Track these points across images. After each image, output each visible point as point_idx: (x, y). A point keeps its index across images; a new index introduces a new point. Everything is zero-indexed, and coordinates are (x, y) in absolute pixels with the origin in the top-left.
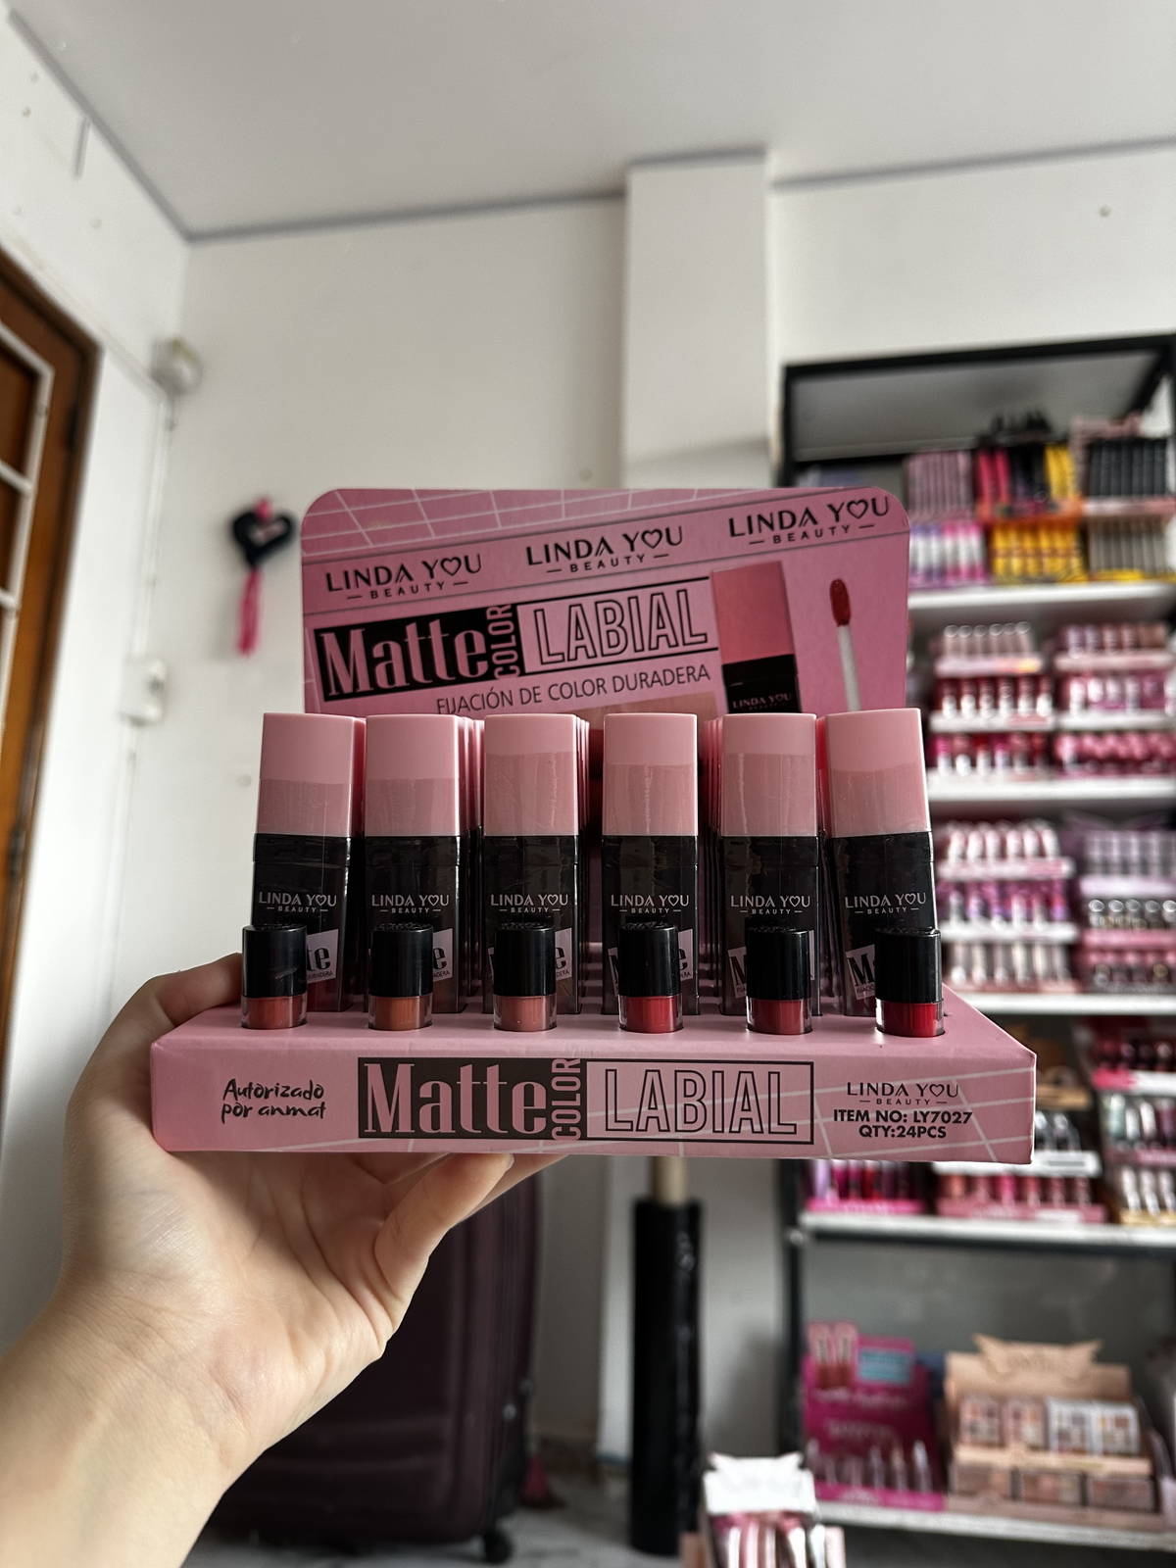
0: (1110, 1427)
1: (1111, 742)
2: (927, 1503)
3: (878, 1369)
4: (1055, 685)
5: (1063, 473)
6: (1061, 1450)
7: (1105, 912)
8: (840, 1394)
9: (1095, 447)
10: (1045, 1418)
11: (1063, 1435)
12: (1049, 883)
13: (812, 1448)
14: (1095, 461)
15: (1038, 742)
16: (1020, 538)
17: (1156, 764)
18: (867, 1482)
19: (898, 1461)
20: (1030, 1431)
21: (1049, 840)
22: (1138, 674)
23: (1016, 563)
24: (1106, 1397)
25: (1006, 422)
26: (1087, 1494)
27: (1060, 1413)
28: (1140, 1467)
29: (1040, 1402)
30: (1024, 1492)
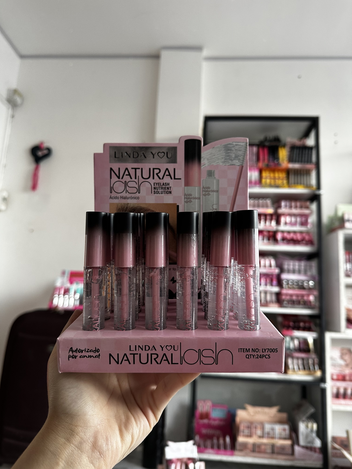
0: (281, 431)
1: (292, 235)
2: (229, 453)
3: (217, 414)
4: (277, 217)
5: (283, 155)
6: (268, 437)
7: (288, 284)
8: (205, 421)
9: (293, 148)
10: (263, 428)
11: (268, 434)
12: (272, 275)
13: (197, 438)
14: (293, 152)
15: (271, 234)
16: (270, 173)
17: (304, 242)
18: (212, 447)
19: (221, 441)
20: (259, 432)
21: (273, 262)
22: (301, 215)
23: (268, 181)
24: (281, 422)
25: (268, 138)
26: (274, 451)
27: (268, 427)
28: (288, 442)
29: (262, 425)
30: (257, 449)
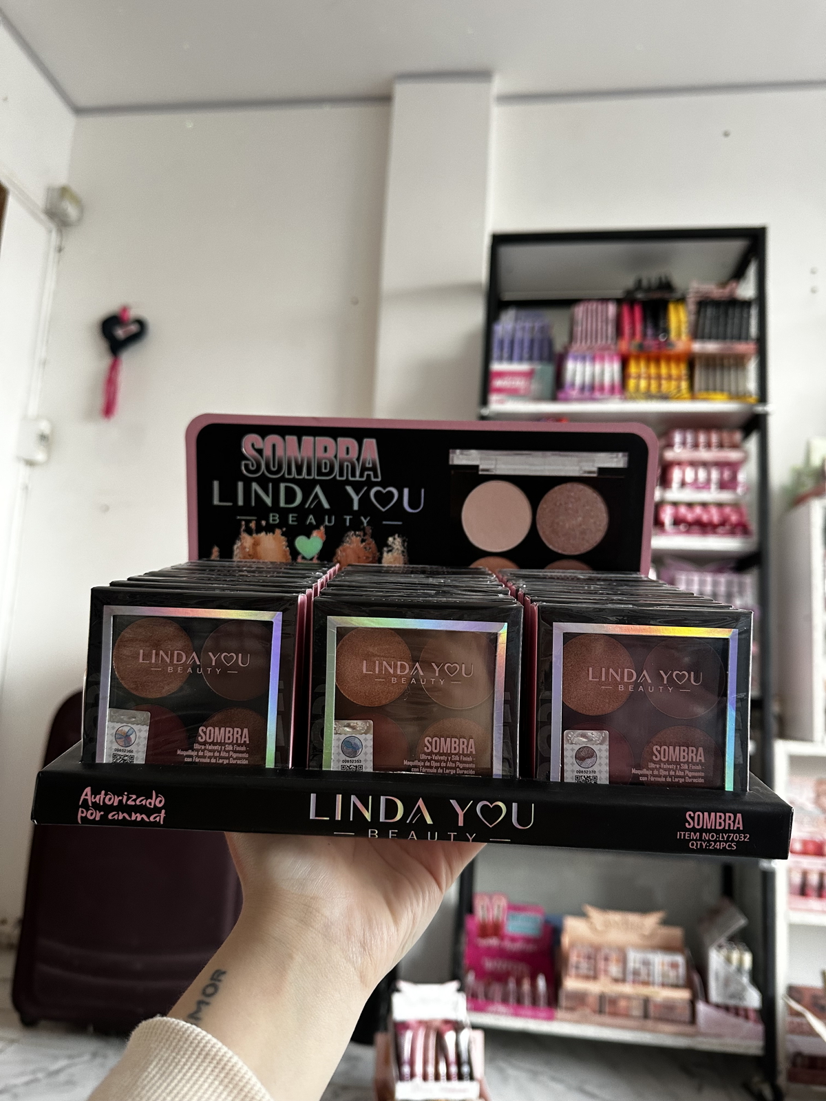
0: (666, 968)
1: (698, 510)
2: (543, 1014)
3: (520, 927)
4: (662, 470)
5: (679, 322)
6: (634, 982)
8: (493, 942)
9: (704, 304)
10: (623, 961)
11: (636, 973)
14: (702, 315)
16: (648, 366)
17: (728, 527)
18: (505, 1001)
19: (526, 986)
20: (614, 970)
22: (720, 465)
23: (643, 384)
26: (649, 1012)
27: (634, 958)
28: (683, 995)
29: (622, 953)
30: (607, 1009)
